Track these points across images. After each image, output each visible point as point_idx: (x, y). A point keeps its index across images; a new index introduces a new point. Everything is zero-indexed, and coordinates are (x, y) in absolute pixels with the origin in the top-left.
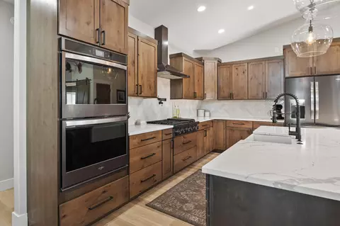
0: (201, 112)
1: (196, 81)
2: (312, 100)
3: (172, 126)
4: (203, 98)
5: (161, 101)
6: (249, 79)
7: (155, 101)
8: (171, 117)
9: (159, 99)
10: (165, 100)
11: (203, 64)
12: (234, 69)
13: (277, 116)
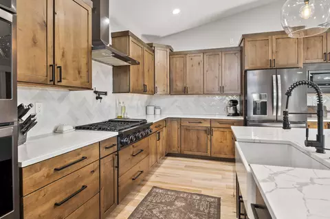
0: (151, 109)
1: (146, 70)
2: (275, 94)
3: (116, 133)
4: (154, 92)
5: (99, 95)
6: (205, 72)
7: (89, 94)
8: (113, 117)
9: (96, 92)
10: (106, 94)
11: (154, 51)
12: (188, 59)
13: (234, 112)
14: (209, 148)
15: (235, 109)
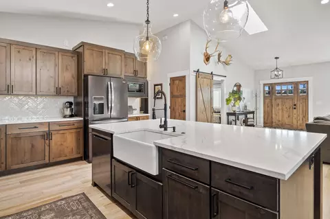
6: (38, 69)
12: (13, 50)
13: (70, 114)
14: (47, 154)
15: (72, 110)
